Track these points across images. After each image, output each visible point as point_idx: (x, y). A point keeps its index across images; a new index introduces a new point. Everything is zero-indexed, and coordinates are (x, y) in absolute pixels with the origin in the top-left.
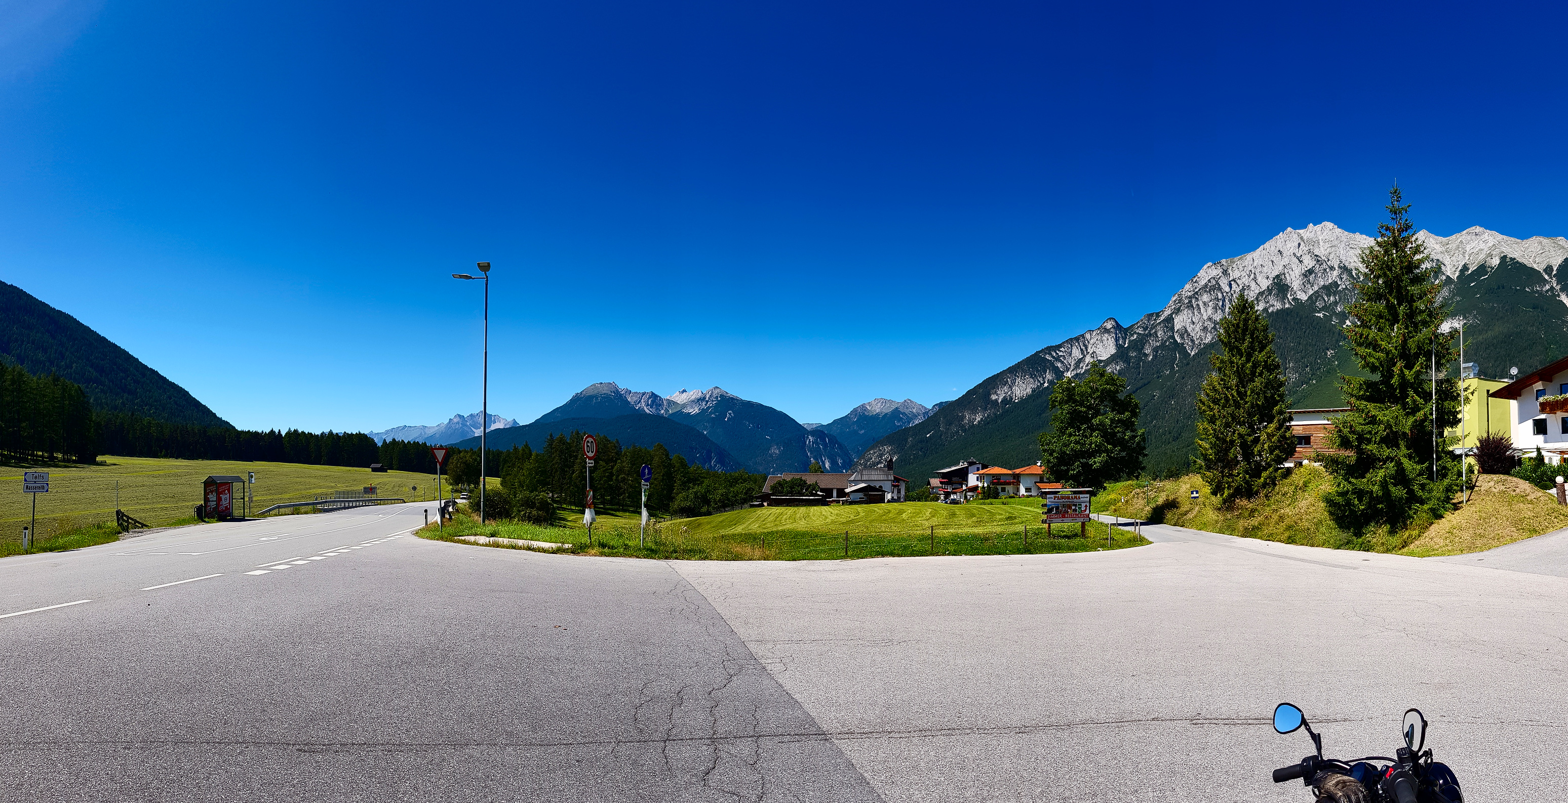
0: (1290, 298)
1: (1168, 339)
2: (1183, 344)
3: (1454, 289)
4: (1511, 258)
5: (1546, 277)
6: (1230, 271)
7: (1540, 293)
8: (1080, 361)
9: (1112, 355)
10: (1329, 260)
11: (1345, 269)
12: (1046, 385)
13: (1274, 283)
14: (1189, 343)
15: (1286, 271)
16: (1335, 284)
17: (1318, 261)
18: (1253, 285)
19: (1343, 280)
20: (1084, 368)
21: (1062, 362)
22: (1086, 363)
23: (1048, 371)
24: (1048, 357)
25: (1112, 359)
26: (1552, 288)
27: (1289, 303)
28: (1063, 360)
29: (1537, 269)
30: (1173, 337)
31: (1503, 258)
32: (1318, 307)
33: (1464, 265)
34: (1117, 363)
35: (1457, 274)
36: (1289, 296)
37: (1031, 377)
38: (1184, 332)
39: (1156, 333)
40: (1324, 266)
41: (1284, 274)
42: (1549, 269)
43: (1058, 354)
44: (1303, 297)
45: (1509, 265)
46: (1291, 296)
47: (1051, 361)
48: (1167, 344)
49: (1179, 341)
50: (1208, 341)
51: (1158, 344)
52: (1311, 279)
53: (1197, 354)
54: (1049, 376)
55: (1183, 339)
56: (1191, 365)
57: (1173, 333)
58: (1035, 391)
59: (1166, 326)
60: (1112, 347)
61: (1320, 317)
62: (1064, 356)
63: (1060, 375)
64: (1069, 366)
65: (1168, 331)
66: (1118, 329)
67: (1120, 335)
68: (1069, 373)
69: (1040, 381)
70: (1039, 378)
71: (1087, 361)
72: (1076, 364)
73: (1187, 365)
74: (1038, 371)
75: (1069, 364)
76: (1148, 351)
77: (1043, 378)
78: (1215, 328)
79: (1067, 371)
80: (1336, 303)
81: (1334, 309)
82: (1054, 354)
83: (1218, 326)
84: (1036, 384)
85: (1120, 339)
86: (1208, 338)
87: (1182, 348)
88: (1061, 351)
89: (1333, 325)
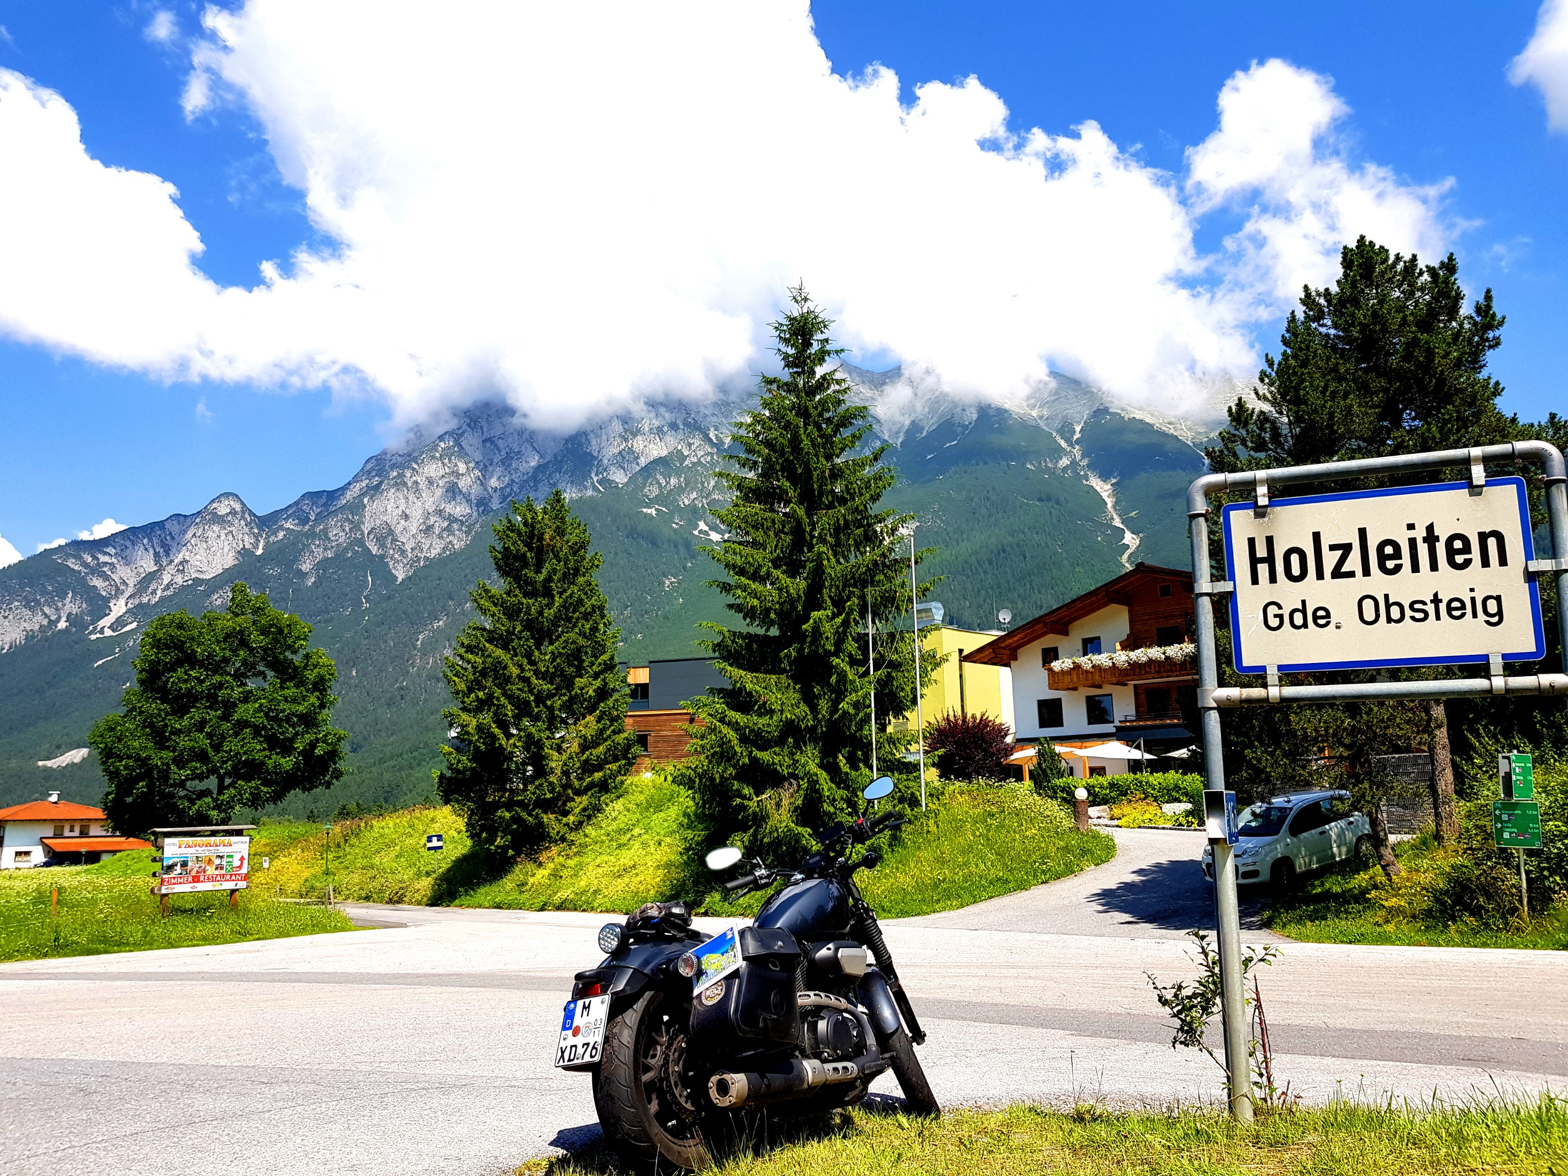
0: (596, 479)
1: (350, 544)
2: (382, 557)
3: (896, 464)
5: (1063, 443)
7: (1052, 472)
8: (151, 577)
9: (226, 571)
12: (62, 625)
13: (567, 449)
14: (396, 556)
16: (678, 455)
19: (693, 448)
20: (159, 592)
21: (106, 578)
22: (165, 583)
23: (70, 595)
24: (72, 564)
25: (227, 579)
26: (1074, 464)
27: (595, 489)
28: (109, 573)
29: (1045, 428)
30: (361, 542)
32: (647, 496)
33: (914, 420)
34: (236, 588)
35: (902, 437)
36: (593, 475)
38: (386, 535)
39: (325, 531)
41: (586, 434)
42: (1066, 430)
43: (98, 559)
44: (621, 477)
45: (996, 422)
46: (597, 475)
47: (80, 572)
48: (349, 555)
49: (375, 550)
50: (433, 553)
51: (330, 554)
52: (635, 444)
53: (409, 578)
54: (71, 606)
55: (382, 546)
56: (397, 600)
57: (362, 534)
58: (33, 637)
59: (348, 519)
60: (228, 554)
61: (651, 515)
62: (112, 564)
63: (100, 607)
64: (122, 587)
65: (351, 530)
66: (243, 518)
67: (246, 530)
68: (122, 601)
69: (46, 616)
70: (47, 610)
71: (166, 579)
72: (139, 582)
73: (389, 598)
74: (44, 592)
75: (124, 583)
76: (306, 567)
77: (57, 609)
78: (448, 529)
79: (116, 597)
80: (680, 490)
81: (677, 500)
82: (89, 560)
83: (455, 526)
84: (35, 622)
85: (246, 538)
86: (434, 548)
87: (379, 565)
88: (106, 553)
89: (675, 530)
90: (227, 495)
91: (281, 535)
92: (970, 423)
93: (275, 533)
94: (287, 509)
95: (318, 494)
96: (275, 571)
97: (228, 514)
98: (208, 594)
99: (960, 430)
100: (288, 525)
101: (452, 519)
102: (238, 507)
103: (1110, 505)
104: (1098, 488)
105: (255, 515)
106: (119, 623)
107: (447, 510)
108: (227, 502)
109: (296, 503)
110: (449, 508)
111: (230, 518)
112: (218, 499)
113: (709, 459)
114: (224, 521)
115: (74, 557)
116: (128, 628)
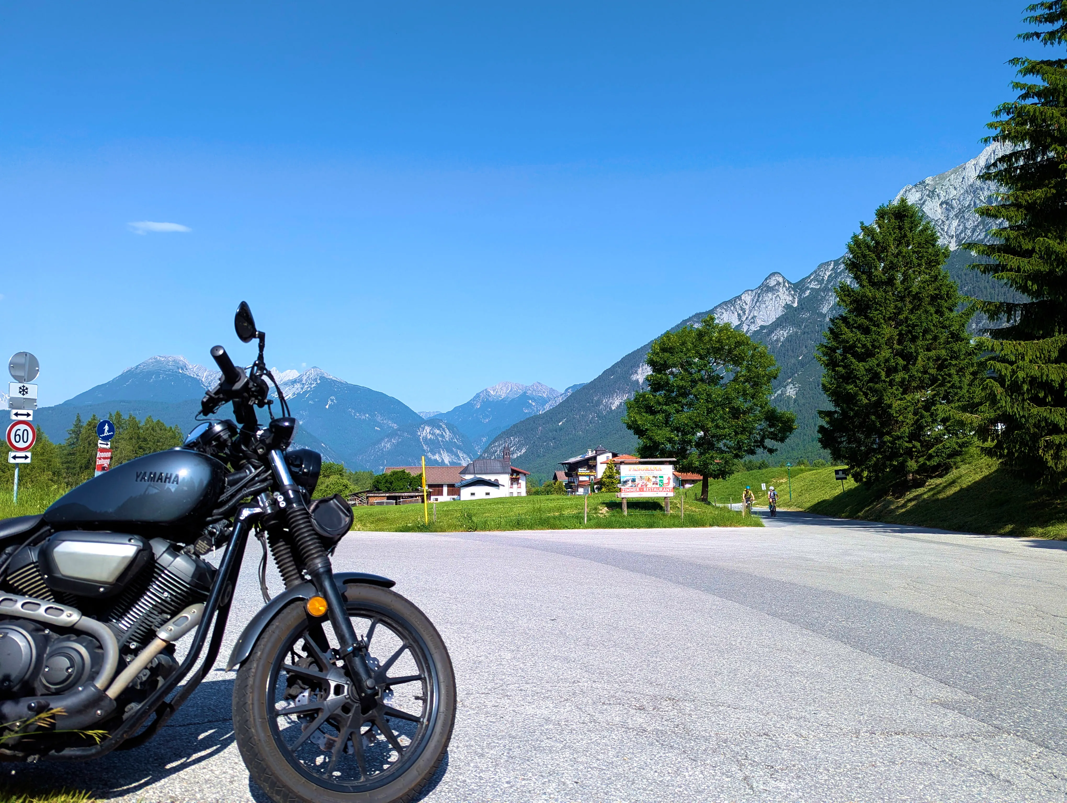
6: (938, 191)
9: (778, 319)
25: (779, 323)
34: (785, 328)
60: (778, 309)
66: (784, 286)
67: (787, 293)
71: (745, 328)
85: (788, 298)
90: (773, 274)
91: (808, 292)
93: (804, 292)
94: (809, 277)
95: (828, 264)
96: (807, 315)
97: (775, 286)
98: (768, 334)
100: (811, 286)
102: (781, 280)
105: (791, 283)
108: (774, 278)
109: (815, 272)
111: (777, 288)
112: (769, 277)
114: (774, 290)
115: (698, 322)
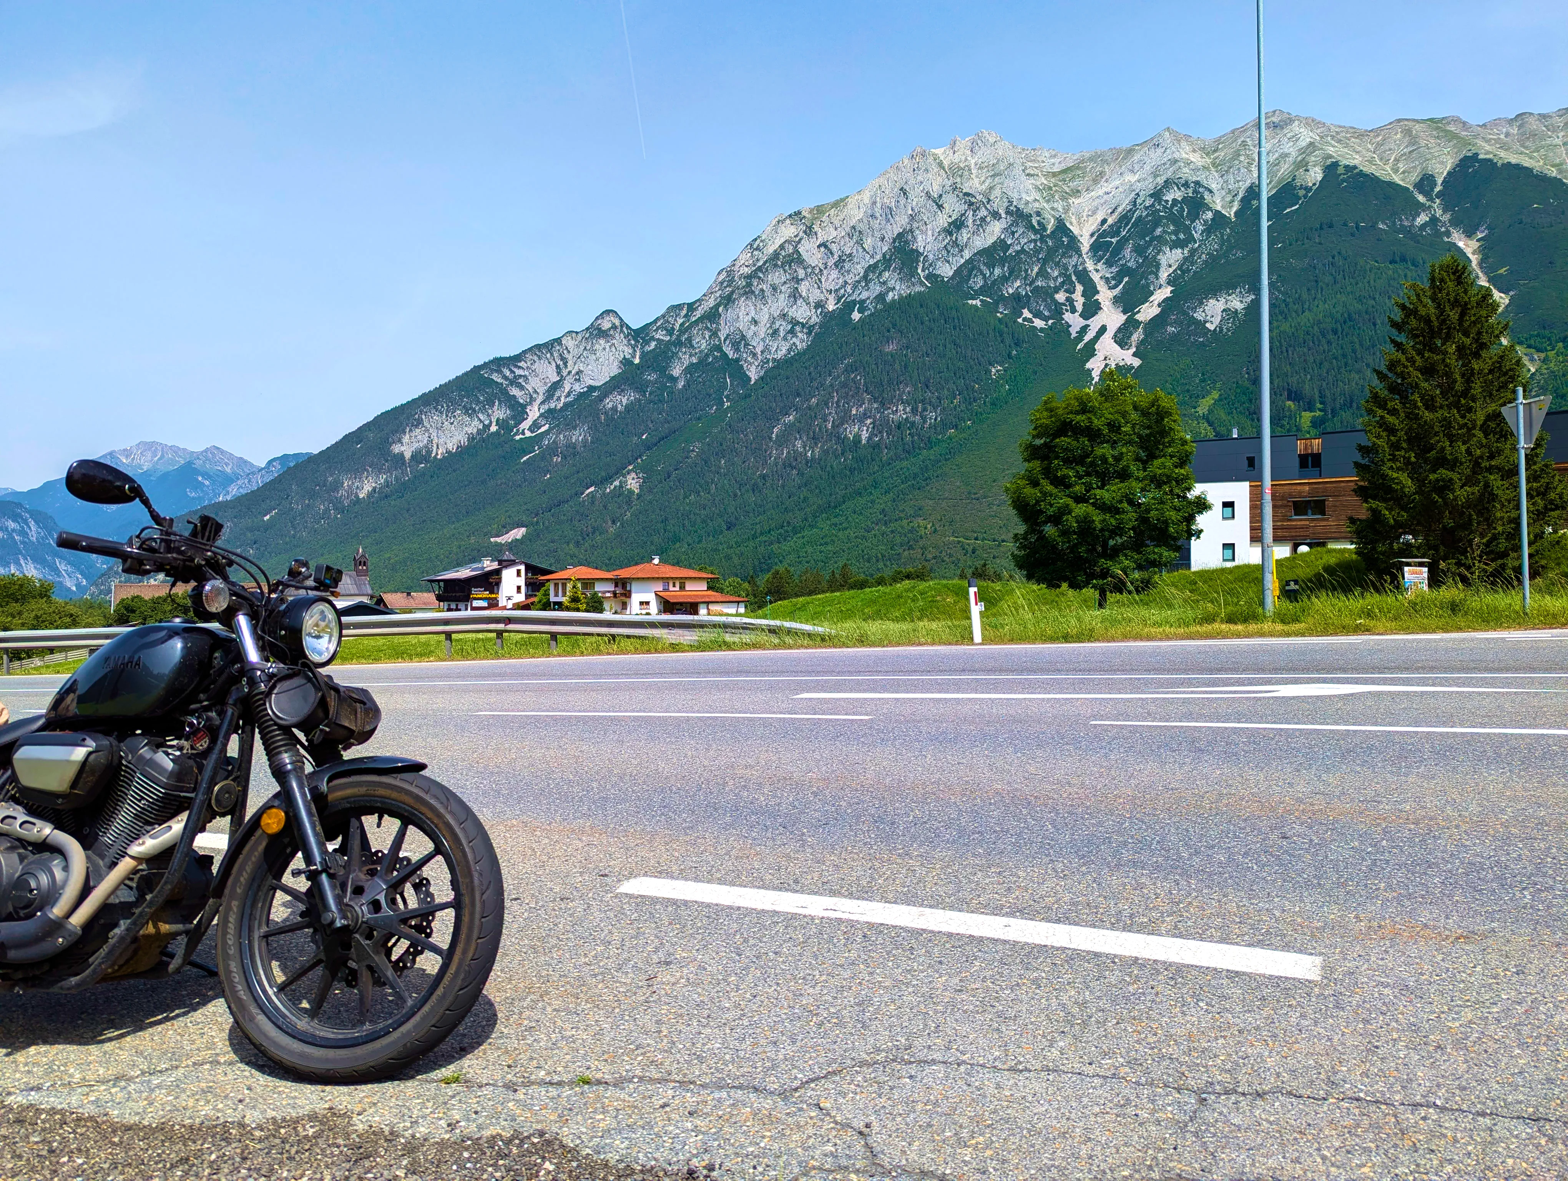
0: (922, 274)
1: (711, 350)
2: (737, 360)
3: (1229, 236)
4: (1346, 167)
5: (1421, 198)
6: (816, 228)
7: (1408, 232)
8: (556, 386)
9: (612, 378)
10: (989, 200)
11: (1019, 216)
12: (494, 428)
13: (894, 247)
14: (749, 359)
15: (915, 225)
16: (1001, 245)
17: (971, 204)
18: (857, 252)
19: (1016, 235)
20: (563, 399)
21: (522, 388)
22: (566, 391)
23: (497, 403)
24: (496, 377)
25: (615, 385)
26: (1434, 220)
27: (922, 282)
28: (524, 384)
29: (1401, 183)
30: (719, 348)
31: (1331, 169)
32: (972, 288)
33: (1251, 187)
34: (622, 392)
35: (1236, 206)
36: (919, 271)
37: (467, 413)
38: (740, 341)
39: (689, 340)
40: (983, 212)
41: (911, 231)
42: (1425, 183)
43: (515, 373)
44: (946, 271)
45: (1343, 181)
46: (923, 271)
47: (502, 384)
48: (710, 360)
49: (731, 354)
50: (779, 355)
51: (694, 360)
52: (960, 238)
53: (762, 378)
54: (499, 412)
55: (737, 350)
56: (753, 398)
57: (720, 340)
58: (473, 439)
59: (707, 328)
60: (613, 364)
61: (976, 306)
62: (525, 376)
63: (519, 412)
64: (535, 396)
65: (710, 337)
66: (622, 331)
67: (625, 342)
68: (536, 407)
69: (481, 421)
70: (481, 416)
71: (567, 387)
72: (548, 391)
73: (747, 396)
74: (478, 402)
75: (535, 392)
76: (676, 372)
77: (489, 415)
78: (792, 332)
79: (531, 403)
80: (1004, 279)
81: (1001, 290)
82: (508, 373)
83: (798, 328)
84: (473, 427)
85: (626, 349)
86: (780, 350)
87: (735, 368)
88: (520, 367)
89: (1000, 320)
91: (653, 344)
92: (1314, 184)
93: (647, 343)
94: (655, 321)
95: (679, 307)
96: (652, 377)
97: (609, 329)
98: (601, 399)
99: (1302, 193)
100: (657, 336)
101: (795, 323)
102: (617, 322)
103: (1474, 263)
104: (1461, 244)
105: (630, 328)
106: (535, 426)
107: (790, 314)
108: (608, 318)
109: (663, 316)
110: (792, 313)
111: (612, 332)
112: (601, 316)
113: (1032, 245)
114: (607, 335)
115: (497, 371)
116: (543, 429)
